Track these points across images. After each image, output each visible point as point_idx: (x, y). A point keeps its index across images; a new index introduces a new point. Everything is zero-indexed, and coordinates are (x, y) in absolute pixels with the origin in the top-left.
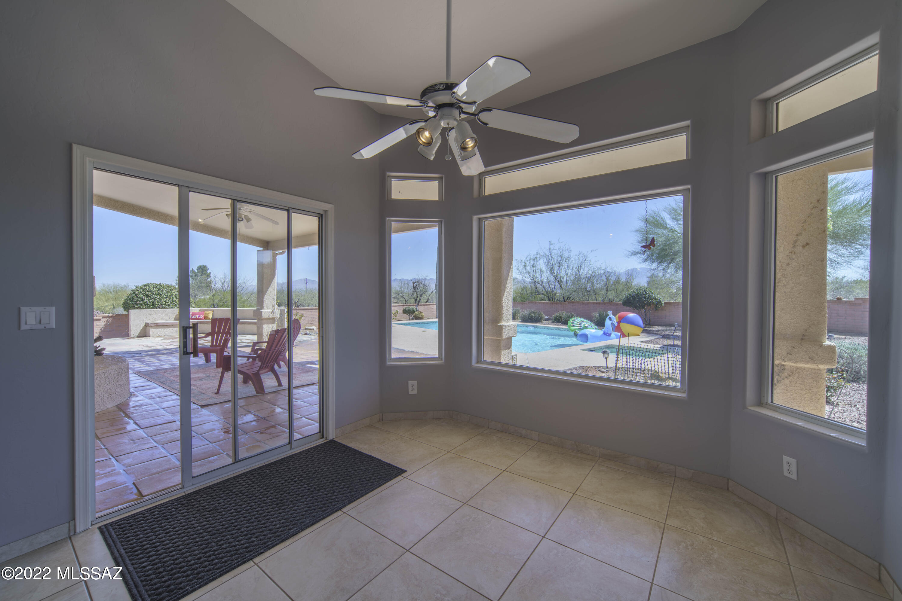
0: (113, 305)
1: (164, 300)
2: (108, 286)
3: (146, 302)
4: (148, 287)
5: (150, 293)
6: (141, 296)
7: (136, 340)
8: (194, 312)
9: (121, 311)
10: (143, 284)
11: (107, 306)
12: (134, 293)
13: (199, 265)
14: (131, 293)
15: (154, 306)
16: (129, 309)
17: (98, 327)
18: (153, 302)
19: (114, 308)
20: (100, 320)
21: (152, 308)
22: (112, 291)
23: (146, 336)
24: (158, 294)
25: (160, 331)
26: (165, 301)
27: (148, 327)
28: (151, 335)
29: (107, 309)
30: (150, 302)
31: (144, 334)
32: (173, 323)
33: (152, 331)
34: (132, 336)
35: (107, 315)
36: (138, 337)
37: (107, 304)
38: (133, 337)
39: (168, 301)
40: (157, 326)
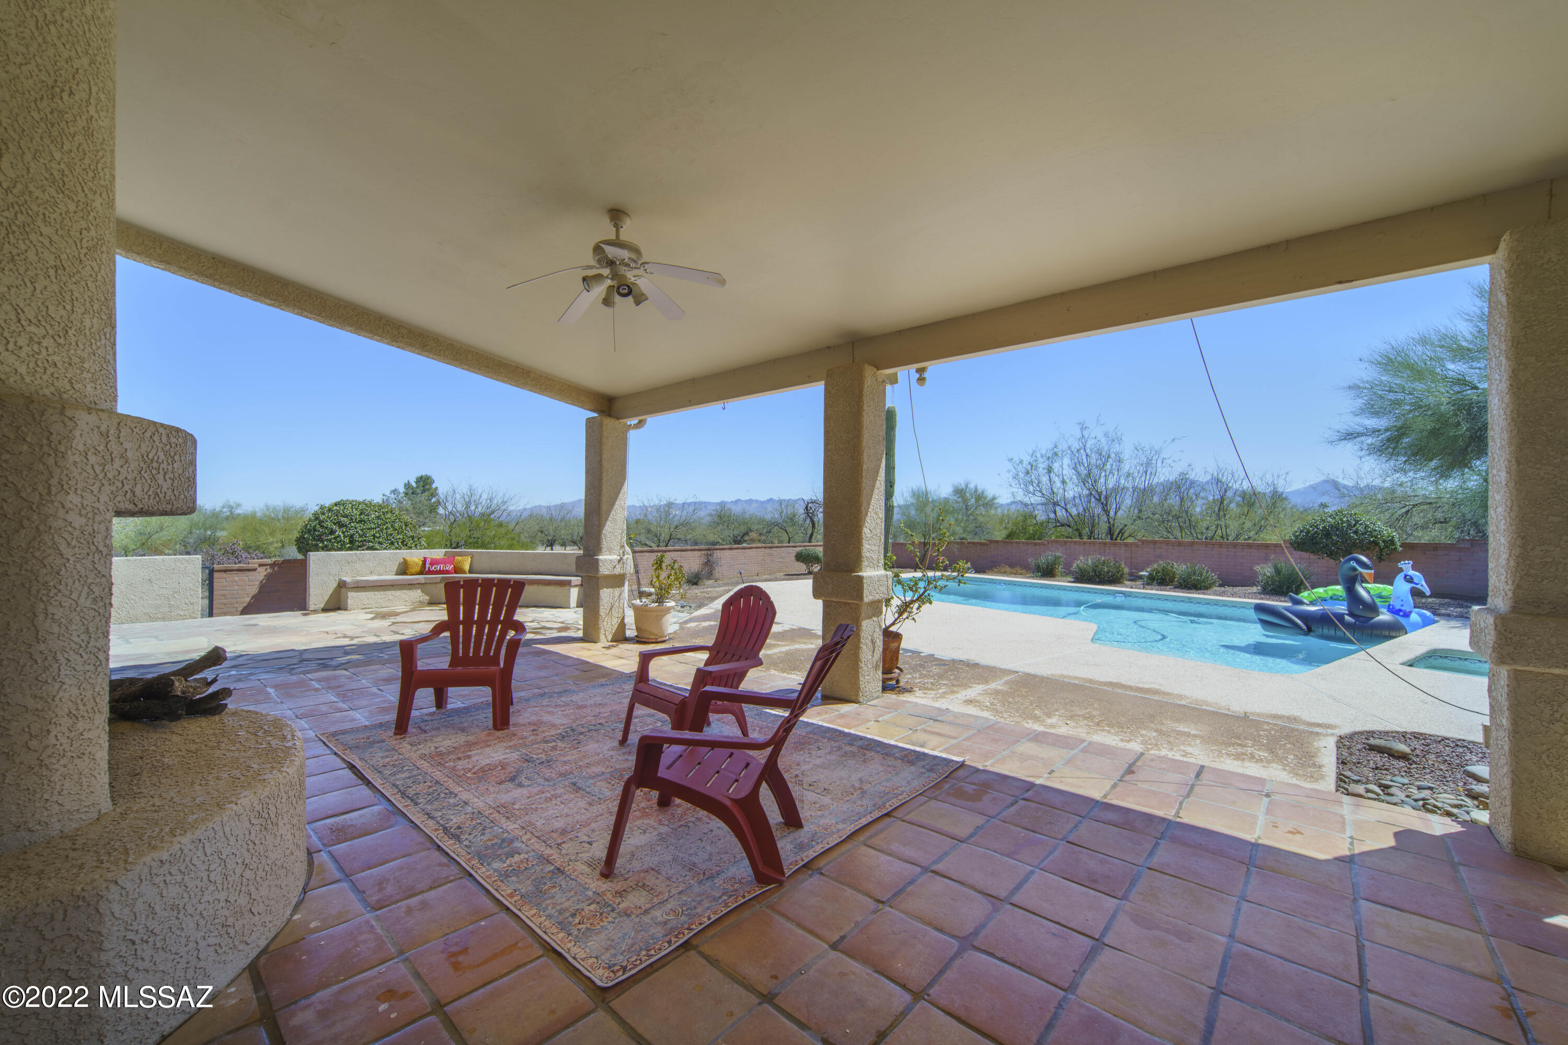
0: (282, 542)
1: (372, 532)
2: (275, 508)
3: (339, 536)
4: (342, 508)
5: (345, 519)
6: (329, 524)
7: (322, 617)
8: (434, 557)
9: (293, 553)
10: (334, 501)
11: (272, 543)
12: (317, 519)
13: (419, 475)
14: (310, 520)
15: (353, 544)
16: (308, 551)
17: (251, 583)
18: (352, 536)
19: (283, 546)
20: (255, 570)
21: (350, 549)
22: (280, 517)
23: (339, 609)
24: (360, 521)
25: (368, 599)
26: (374, 536)
27: (343, 590)
28: (349, 607)
29: (272, 548)
30: (345, 537)
31: (336, 604)
32: (394, 580)
33: (353, 598)
34: (312, 607)
35: (269, 561)
36: (325, 610)
37: (271, 540)
38: (315, 612)
39: (378, 535)
40: (361, 587)
